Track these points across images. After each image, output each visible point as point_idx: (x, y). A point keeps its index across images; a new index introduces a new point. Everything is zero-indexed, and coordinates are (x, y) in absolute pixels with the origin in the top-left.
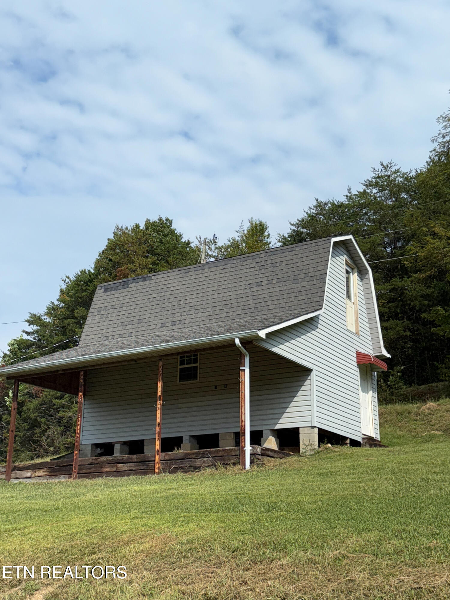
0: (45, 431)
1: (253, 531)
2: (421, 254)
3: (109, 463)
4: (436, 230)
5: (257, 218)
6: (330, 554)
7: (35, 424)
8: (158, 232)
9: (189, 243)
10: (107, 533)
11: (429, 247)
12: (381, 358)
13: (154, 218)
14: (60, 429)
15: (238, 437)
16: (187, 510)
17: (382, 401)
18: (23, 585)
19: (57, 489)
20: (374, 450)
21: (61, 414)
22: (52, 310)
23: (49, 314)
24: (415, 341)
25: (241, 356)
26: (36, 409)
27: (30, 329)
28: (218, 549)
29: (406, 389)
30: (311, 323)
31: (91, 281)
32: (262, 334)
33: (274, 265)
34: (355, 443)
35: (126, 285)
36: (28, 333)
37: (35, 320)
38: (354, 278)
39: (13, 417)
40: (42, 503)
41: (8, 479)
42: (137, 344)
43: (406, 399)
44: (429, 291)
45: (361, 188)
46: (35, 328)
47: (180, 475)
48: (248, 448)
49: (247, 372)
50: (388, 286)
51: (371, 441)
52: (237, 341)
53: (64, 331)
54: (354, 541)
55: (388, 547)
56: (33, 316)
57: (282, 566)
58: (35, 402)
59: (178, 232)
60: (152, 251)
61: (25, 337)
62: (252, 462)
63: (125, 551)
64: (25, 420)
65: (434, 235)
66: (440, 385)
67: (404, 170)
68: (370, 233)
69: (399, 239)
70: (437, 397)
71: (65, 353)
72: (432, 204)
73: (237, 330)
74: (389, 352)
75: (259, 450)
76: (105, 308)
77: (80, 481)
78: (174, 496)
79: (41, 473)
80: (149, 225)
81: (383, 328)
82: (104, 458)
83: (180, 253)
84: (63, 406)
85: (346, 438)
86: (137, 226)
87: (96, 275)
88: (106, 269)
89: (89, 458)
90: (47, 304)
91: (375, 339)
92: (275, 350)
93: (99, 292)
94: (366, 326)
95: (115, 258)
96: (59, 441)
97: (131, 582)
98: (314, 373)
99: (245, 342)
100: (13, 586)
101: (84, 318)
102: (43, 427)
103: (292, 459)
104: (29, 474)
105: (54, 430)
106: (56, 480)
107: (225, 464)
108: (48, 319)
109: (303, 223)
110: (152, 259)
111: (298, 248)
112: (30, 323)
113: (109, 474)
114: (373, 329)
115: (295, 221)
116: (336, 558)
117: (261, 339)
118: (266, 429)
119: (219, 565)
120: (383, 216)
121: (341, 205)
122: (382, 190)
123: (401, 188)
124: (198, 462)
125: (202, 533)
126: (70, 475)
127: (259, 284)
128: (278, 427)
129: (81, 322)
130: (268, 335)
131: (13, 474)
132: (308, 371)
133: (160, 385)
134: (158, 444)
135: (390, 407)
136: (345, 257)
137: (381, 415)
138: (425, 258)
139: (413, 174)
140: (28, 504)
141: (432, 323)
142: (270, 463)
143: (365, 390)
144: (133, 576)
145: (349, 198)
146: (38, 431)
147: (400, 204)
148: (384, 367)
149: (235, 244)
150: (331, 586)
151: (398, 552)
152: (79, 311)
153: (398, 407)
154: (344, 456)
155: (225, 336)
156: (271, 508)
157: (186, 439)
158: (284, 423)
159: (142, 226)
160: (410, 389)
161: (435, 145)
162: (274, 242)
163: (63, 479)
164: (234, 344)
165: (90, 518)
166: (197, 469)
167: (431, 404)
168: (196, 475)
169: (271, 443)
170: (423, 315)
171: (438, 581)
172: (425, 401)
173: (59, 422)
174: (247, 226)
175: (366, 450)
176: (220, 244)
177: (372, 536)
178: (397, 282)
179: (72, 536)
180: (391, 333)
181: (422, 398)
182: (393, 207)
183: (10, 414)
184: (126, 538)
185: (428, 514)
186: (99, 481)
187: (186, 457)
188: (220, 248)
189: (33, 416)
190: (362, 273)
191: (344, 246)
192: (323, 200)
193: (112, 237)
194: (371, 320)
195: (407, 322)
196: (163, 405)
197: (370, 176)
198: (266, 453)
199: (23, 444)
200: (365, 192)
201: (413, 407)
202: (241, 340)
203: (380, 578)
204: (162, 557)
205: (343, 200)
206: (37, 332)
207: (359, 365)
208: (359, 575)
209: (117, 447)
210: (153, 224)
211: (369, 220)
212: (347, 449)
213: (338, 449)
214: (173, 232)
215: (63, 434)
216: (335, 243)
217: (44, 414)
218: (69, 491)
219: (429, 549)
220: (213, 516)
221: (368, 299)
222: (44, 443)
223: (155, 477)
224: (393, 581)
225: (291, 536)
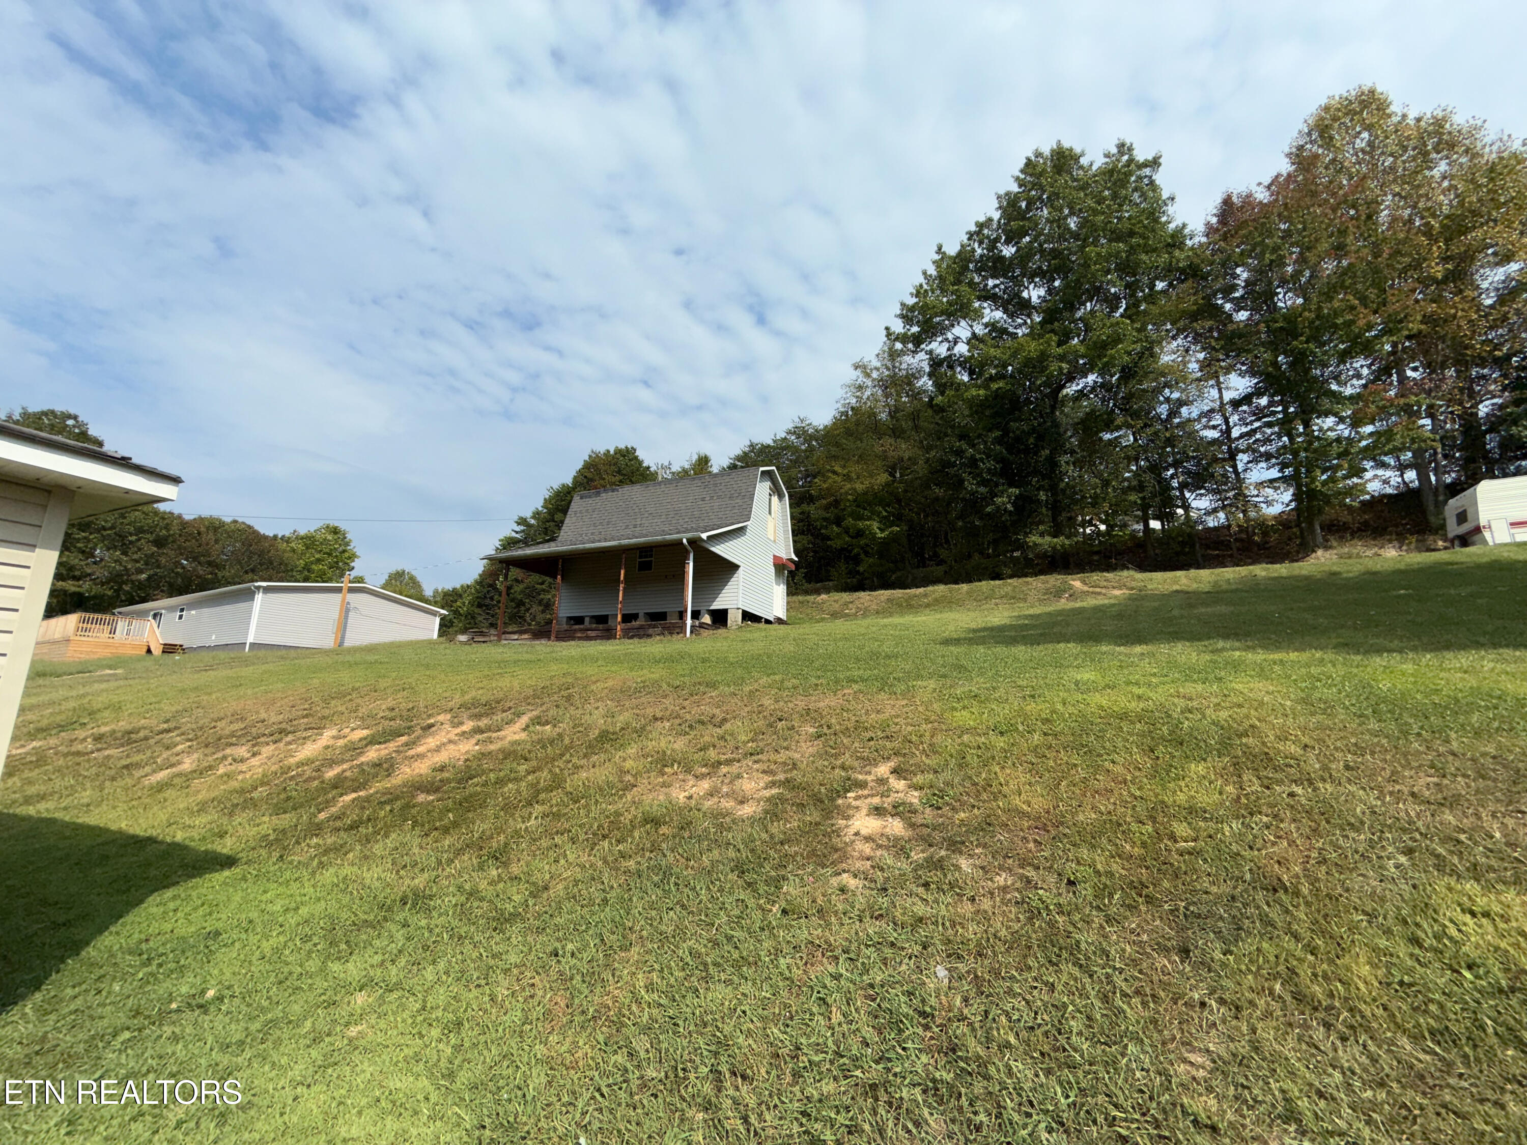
0: (528, 610)
1: (691, 675)
2: (825, 486)
3: (581, 630)
4: (836, 468)
5: (703, 452)
6: (747, 689)
7: (521, 603)
8: (624, 456)
9: (649, 468)
10: (579, 675)
11: (830, 481)
12: (791, 560)
13: (622, 446)
14: (541, 608)
15: (682, 615)
16: (641, 661)
17: (790, 593)
18: (513, 710)
19: (538, 648)
20: (782, 626)
21: (542, 596)
22: (536, 515)
23: (533, 517)
24: (815, 552)
25: (688, 552)
26: (522, 592)
27: (519, 528)
28: (665, 686)
29: (807, 586)
30: (741, 531)
31: (569, 493)
32: (704, 536)
33: (715, 485)
34: (768, 622)
35: (598, 494)
36: (517, 532)
37: (522, 521)
38: (775, 499)
39: (504, 599)
40: (527, 656)
41: (499, 640)
42: (606, 540)
43: (807, 592)
44: (828, 515)
45: (783, 435)
46: (522, 528)
47: (636, 640)
48: (689, 622)
49: (691, 564)
50: (798, 510)
51: (779, 621)
52: (685, 541)
53: (546, 531)
54: (764, 680)
55: (789, 684)
56: (521, 518)
57: (711, 697)
58: (521, 586)
59: (640, 458)
60: (619, 472)
61: (514, 535)
62: (692, 632)
63: (594, 687)
64: (512, 601)
65: (835, 473)
66: (831, 583)
67: (814, 424)
68: (788, 468)
69: (808, 476)
70: (828, 591)
71: (546, 545)
72: (834, 450)
73: (684, 532)
74: (797, 555)
75: (697, 623)
76: (581, 512)
77: (557, 643)
78: (632, 654)
79: (526, 636)
80: (618, 451)
81: (794, 541)
82: (577, 627)
83: (642, 475)
84: (544, 590)
85: (761, 618)
86: (608, 451)
87: (574, 488)
88: (581, 484)
89: (565, 627)
90: (533, 509)
91: (787, 546)
92: (713, 549)
93: (576, 498)
94: (781, 536)
95: (589, 475)
96: (540, 617)
97: (597, 708)
98: (741, 569)
99: (691, 542)
100: (504, 711)
101: (562, 522)
102: (528, 606)
103: (722, 631)
104: (516, 637)
105: (536, 609)
106: (538, 642)
107: (671, 634)
108: (533, 522)
109: (738, 458)
110: (619, 477)
111: (734, 474)
112: (519, 524)
113: (580, 638)
114: (786, 538)
115: (733, 456)
116: (751, 691)
117: (701, 540)
118: (703, 609)
119: (665, 697)
120: (797, 458)
121: (769, 446)
122: (798, 437)
123: (812, 437)
124: (651, 631)
125: (652, 676)
126: (549, 639)
127: (703, 499)
128: (712, 608)
129: (559, 525)
130: (708, 537)
131: (503, 636)
132: (736, 567)
133: (622, 572)
134: (619, 618)
135: (795, 598)
136: (769, 483)
137: (788, 603)
138: (827, 489)
139: (822, 427)
140: (516, 657)
141: (829, 538)
142: (705, 633)
143: (778, 584)
144: (599, 704)
145: (775, 441)
146: (523, 608)
147: (811, 449)
148: (793, 567)
149: (685, 471)
150: (746, 709)
151: (795, 688)
152: (558, 516)
153: (800, 598)
154: (760, 630)
155: (675, 536)
156: (704, 661)
157: (641, 615)
158: (717, 605)
159: (612, 452)
160: (809, 586)
161: (839, 405)
162: (715, 470)
163: (543, 641)
164: (682, 543)
165: (566, 666)
166: (649, 636)
167: (824, 596)
168: (649, 640)
169: (707, 619)
170: (823, 531)
171: (821, 704)
172: (819, 594)
173: (540, 603)
174: (695, 458)
175: (776, 626)
176: (673, 470)
177: (777, 677)
178: (805, 507)
179: (552, 678)
180: (799, 545)
181: (818, 592)
182: (806, 451)
183: (500, 595)
184: (594, 679)
185: (817, 664)
186: (573, 643)
187: (641, 627)
188: (673, 473)
189: (519, 597)
190: (781, 496)
191: (768, 475)
192: (755, 441)
193: (587, 458)
194: (785, 532)
195: (810, 537)
196: (624, 589)
197: (790, 426)
198: (702, 626)
199: (510, 619)
200: (785, 438)
201: (811, 598)
202: (688, 540)
203: (781, 704)
204: (622, 692)
205: (771, 443)
206: (523, 531)
207: (775, 565)
208: (767, 702)
209: (587, 620)
210: (620, 451)
211: (788, 459)
212: (762, 625)
213: (756, 625)
214: (636, 458)
215: (543, 612)
216: (763, 472)
217: (529, 596)
218: (548, 650)
219: (817, 685)
220: (661, 665)
221: (784, 516)
222: (528, 619)
223: (617, 641)
224: (790, 705)
225: (719, 678)
